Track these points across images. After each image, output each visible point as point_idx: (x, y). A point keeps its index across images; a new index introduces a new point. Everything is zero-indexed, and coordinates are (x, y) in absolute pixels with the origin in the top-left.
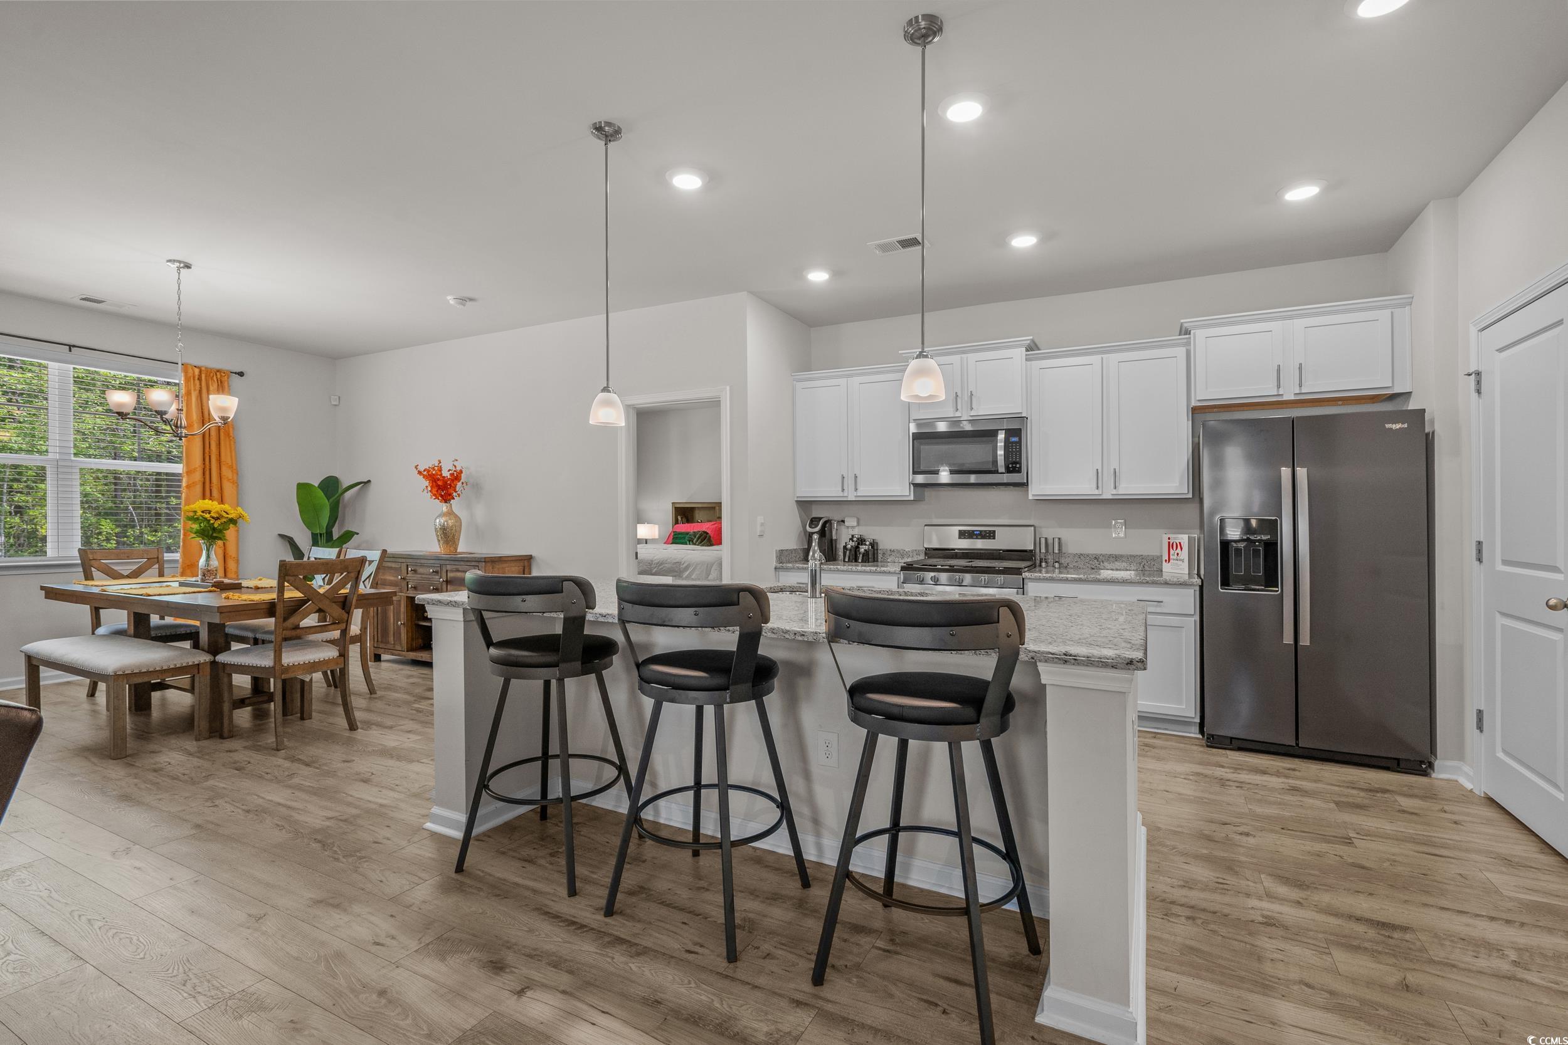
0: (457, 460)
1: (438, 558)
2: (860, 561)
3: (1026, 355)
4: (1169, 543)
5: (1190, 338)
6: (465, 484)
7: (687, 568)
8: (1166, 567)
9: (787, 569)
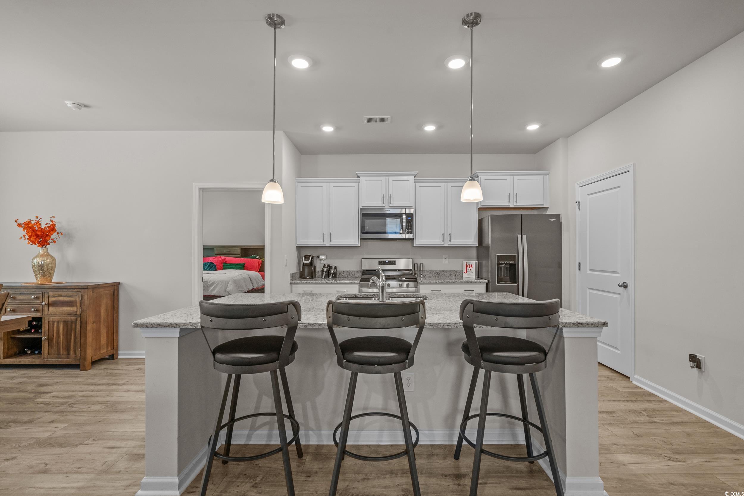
0: (54, 217)
1: (38, 288)
2: (331, 277)
3: (415, 180)
4: (466, 265)
5: (478, 179)
6: (60, 234)
7: (212, 285)
8: (465, 275)
9: (297, 284)
